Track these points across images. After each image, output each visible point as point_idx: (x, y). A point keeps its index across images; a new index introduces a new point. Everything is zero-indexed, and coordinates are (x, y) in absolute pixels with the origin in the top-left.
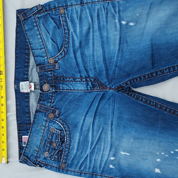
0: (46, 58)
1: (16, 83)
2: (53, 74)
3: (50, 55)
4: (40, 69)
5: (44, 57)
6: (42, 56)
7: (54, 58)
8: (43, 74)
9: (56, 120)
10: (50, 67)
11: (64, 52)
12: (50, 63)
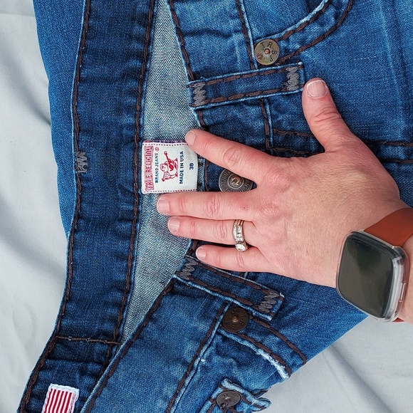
0: (237, 38)
1: (82, 145)
2: (273, 117)
3: (258, 26)
4: (210, 95)
5: (228, 36)
6: (217, 33)
7: (280, 39)
8: (221, 118)
9: (259, 345)
10: (258, 84)
11: (332, 10)
12: (260, 66)
